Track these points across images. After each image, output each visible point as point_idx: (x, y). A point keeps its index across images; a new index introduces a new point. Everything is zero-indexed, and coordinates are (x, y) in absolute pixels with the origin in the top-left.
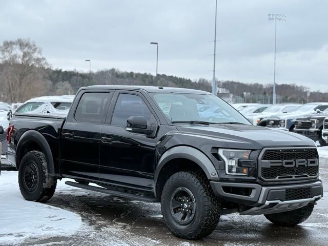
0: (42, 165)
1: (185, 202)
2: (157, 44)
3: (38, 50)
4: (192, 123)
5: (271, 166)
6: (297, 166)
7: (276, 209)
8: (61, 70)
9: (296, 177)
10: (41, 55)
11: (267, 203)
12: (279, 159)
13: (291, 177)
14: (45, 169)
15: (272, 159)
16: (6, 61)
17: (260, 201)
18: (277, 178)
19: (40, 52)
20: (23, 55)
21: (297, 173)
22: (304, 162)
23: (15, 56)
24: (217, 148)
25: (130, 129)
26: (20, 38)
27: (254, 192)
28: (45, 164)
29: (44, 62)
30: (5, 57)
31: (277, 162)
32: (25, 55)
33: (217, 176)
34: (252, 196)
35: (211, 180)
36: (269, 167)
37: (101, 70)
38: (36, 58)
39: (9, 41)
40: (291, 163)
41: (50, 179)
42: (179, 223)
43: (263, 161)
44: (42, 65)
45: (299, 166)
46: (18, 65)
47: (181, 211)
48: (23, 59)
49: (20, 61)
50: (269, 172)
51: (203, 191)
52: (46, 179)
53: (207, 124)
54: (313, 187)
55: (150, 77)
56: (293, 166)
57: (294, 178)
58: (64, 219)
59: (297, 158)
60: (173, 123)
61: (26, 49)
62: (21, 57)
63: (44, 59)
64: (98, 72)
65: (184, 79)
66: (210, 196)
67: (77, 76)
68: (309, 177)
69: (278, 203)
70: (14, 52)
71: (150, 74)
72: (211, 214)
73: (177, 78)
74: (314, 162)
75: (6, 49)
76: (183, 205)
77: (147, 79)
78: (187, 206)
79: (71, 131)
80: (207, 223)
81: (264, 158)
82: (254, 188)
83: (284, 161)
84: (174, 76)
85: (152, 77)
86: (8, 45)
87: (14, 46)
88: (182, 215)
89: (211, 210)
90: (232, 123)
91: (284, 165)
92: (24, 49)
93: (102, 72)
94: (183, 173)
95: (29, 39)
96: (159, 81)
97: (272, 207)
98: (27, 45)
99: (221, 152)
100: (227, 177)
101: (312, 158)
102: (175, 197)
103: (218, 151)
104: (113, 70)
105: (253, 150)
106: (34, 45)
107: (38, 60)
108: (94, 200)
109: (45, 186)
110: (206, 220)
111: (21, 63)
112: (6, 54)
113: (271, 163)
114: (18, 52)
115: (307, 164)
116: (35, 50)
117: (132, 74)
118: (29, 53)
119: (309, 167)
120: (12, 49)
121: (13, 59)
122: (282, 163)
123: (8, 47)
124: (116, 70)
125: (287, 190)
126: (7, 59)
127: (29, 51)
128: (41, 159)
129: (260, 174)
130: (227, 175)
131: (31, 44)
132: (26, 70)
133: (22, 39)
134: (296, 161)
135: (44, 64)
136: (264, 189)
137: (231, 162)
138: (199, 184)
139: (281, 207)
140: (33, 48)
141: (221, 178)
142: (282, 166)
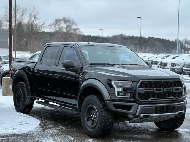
0: (24, 91)
1: (93, 114)
2: (141, 18)
3: (75, 24)
4: (103, 65)
5: (145, 92)
6: (165, 92)
7: (150, 119)
8: (90, 36)
9: (164, 99)
10: (77, 27)
11: (142, 115)
12: (151, 87)
13: (161, 99)
14: (26, 93)
15: (146, 87)
16: (57, 31)
17: (137, 114)
18: (150, 100)
19: (76, 25)
20: (66, 27)
21: (165, 96)
22: (170, 89)
23: (62, 27)
24: (111, 80)
25: (64, 69)
26: (64, 17)
27: (133, 108)
28: (26, 90)
29: (79, 31)
30: (56, 29)
31: (150, 89)
32: (68, 27)
33: (109, 98)
34: (132, 111)
35: (106, 100)
36: (144, 92)
37: (114, 35)
38: (74, 28)
39: (58, 19)
40: (160, 90)
41: (29, 99)
42: (89, 127)
43: (139, 88)
44: (77, 32)
45: (166, 92)
46: (64, 33)
47: (91, 120)
48: (66, 30)
49: (64, 30)
50: (144, 96)
51: (101, 107)
52: (27, 100)
53: (112, 65)
54: (177, 106)
55: (144, 39)
56: (161, 92)
57: (163, 99)
58: (29, 123)
59: (165, 87)
60: (90, 65)
61: (68, 24)
62: (65, 28)
63: (78, 29)
64: (112, 36)
65: (165, 39)
66: (106, 110)
67: (100, 39)
68: (174, 99)
69: (149, 116)
70: (61, 26)
71: (144, 37)
72: (107, 122)
73: (161, 39)
74: (178, 89)
75: (57, 23)
76: (92, 116)
77: (142, 40)
78: (94, 117)
79: (38, 70)
80: (104, 128)
81: (140, 86)
82: (133, 106)
83: (155, 89)
84: (159, 38)
85: (145, 38)
86: (57, 21)
87: (61, 22)
88: (92, 122)
89: (107, 119)
90: (131, 65)
91: (155, 91)
92: (67, 23)
93: (115, 36)
94: (92, 95)
95: (69, 17)
96: (150, 41)
97: (146, 118)
98: (69, 21)
99: (113, 83)
100: (116, 98)
101: (177, 87)
102: (88, 111)
103: (111, 82)
104: (121, 35)
105: (133, 82)
106: (73, 21)
107: (75, 30)
108: (58, 113)
109: (26, 103)
110: (103, 126)
111: (65, 32)
112: (57, 27)
113: (145, 90)
114: (63, 25)
115: (173, 90)
116: (73, 24)
117: (133, 37)
118: (70, 26)
119: (175, 92)
120: (60, 24)
121: (61, 30)
122: (153, 90)
123: (58, 22)
124: (123, 35)
125: (156, 107)
126: (57, 29)
127: (69, 24)
128: (24, 87)
129: (137, 97)
130: (116, 97)
131: (71, 20)
132: (68, 36)
133: (66, 17)
134: (164, 89)
135: (79, 32)
136: (140, 106)
137: (119, 89)
138: (100, 103)
139: (153, 118)
140: (72, 23)
141: (112, 99)
142: (153, 92)
